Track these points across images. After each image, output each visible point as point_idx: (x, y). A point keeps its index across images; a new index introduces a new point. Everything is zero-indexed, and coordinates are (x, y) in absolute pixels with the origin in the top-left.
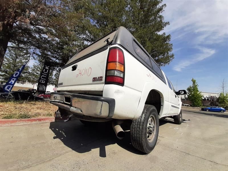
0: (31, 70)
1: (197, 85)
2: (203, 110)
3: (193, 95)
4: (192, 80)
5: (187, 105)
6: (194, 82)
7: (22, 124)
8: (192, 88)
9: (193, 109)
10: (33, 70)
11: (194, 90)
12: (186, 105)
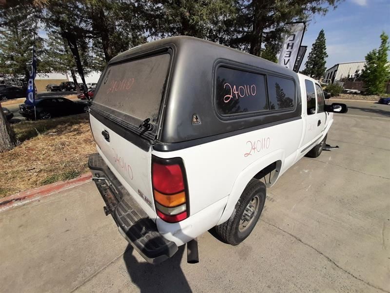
0: (47, 45)
1: (389, 47)
2: (382, 101)
3: (374, 71)
4: (381, 36)
5: (354, 91)
6: (384, 41)
7: (73, 187)
8: (377, 55)
9: (364, 99)
10: (50, 45)
11: (379, 59)
12: (351, 93)
